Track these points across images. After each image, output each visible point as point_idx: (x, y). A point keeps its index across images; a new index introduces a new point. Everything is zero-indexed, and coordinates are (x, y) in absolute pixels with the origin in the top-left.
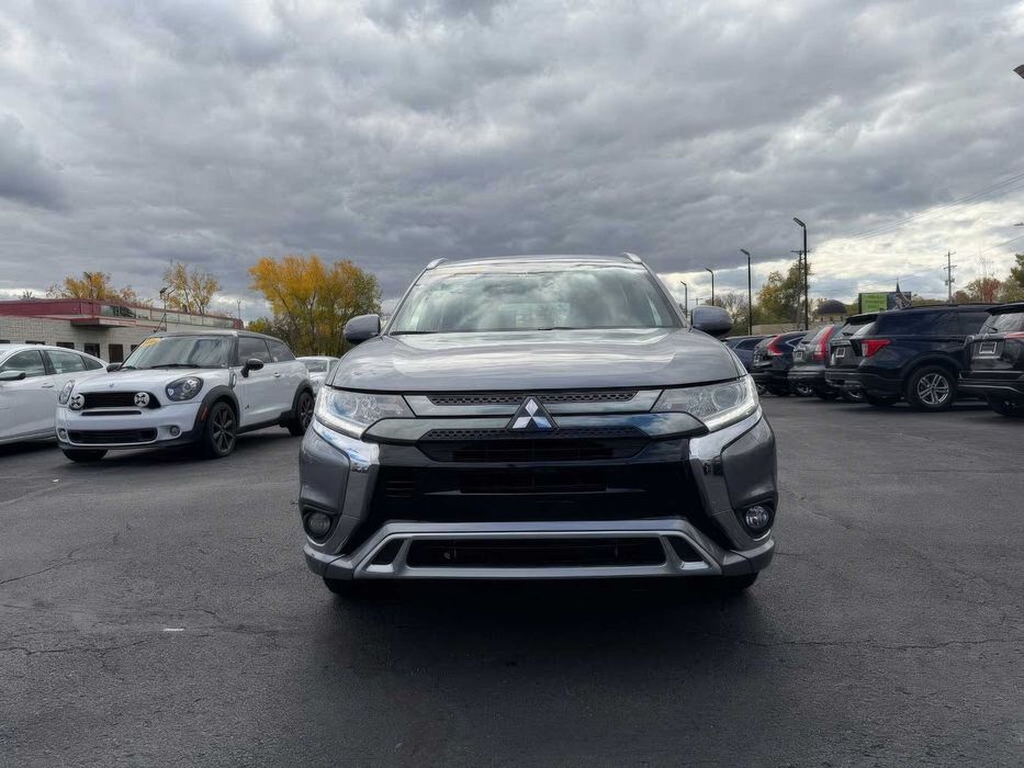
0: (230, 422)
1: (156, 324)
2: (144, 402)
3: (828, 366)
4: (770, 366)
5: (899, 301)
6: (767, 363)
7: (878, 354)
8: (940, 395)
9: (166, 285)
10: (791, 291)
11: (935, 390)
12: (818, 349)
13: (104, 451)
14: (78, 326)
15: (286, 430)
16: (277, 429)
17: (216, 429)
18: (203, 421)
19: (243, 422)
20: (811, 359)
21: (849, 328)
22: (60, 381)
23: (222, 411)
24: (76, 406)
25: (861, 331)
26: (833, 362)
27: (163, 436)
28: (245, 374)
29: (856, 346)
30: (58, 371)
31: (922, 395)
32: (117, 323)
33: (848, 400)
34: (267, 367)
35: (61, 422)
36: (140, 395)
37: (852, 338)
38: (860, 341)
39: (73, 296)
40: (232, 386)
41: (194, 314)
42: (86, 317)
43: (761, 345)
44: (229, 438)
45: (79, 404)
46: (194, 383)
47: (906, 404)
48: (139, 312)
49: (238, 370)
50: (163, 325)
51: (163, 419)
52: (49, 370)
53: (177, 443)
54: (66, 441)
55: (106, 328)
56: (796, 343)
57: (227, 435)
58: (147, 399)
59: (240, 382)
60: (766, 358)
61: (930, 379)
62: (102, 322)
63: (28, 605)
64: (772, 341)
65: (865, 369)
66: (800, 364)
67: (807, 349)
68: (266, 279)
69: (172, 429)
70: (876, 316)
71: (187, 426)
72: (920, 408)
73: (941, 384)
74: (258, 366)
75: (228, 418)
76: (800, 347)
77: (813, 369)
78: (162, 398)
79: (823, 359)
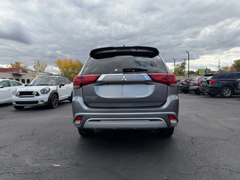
0: (56, 99)
1: (33, 74)
2: (35, 94)
3: (200, 86)
4: (184, 86)
5: (207, 71)
6: (183, 85)
7: (213, 84)
8: (228, 94)
9: (35, 65)
10: (182, 68)
11: (227, 92)
12: (197, 82)
13: (24, 107)
14: (14, 75)
15: (69, 101)
16: (67, 101)
17: (53, 101)
18: (50, 99)
19: (60, 99)
20: (195, 85)
21: (206, 77)
22: (12, 88)
23: (55, 97)
24: (17, 95)
25: (209, 78)
26: (201, 86)
27: (40, 103)
28: (60, 87)
29: (208, 82)
30: (12, 86)
31: (224, 94)
32: (24, 74)
33: (204, 94)
34: (66, 85)
35: (13, 99)
36: (34, 92)
37: (207, 79)
38: (209, 80)
39: (12, 67)
40: (57, 90)
41: (42, 72)
42: (16, 72)
43: (181, 81)
44: (56, 103)
45: (18, 94)
46: (48, 89)
47: (220, 96)
48: (29, 72)
49: (58, 86)
50: (35, 75)
51: (40, 99)
52: (9, 85)
53: (43, 105)
54: (15, 104)
55: (21, 75)
56: (190, 81)
57: (56, 102)
58: (36, 93)
59: (59, 89)
60: (183, 84)
61: (226, 90)
62: (20, 74)
63: (11, 156)
64: (184, 80)
65: (211, 87)
66: (192, 86)
67: (194, 82)
68: (59, 64)
69: (42, 101)
70: (213, 74)
71: (46, 100)
72: (223, 97)
73: (229, 91)
74: (63, 85)
75: (56, 98)
76: (192, 82)
77: (196, 87)
78: (40, 93)
79: (198, 84)
